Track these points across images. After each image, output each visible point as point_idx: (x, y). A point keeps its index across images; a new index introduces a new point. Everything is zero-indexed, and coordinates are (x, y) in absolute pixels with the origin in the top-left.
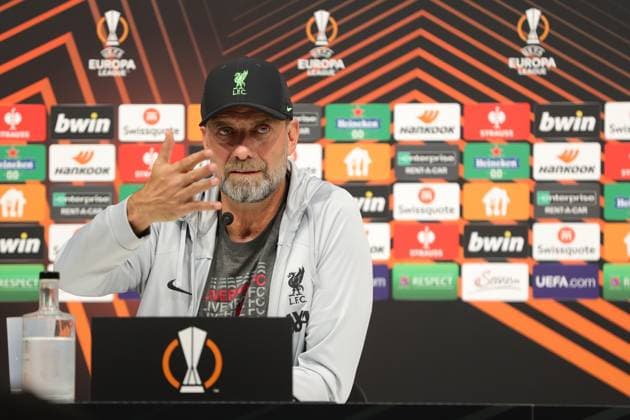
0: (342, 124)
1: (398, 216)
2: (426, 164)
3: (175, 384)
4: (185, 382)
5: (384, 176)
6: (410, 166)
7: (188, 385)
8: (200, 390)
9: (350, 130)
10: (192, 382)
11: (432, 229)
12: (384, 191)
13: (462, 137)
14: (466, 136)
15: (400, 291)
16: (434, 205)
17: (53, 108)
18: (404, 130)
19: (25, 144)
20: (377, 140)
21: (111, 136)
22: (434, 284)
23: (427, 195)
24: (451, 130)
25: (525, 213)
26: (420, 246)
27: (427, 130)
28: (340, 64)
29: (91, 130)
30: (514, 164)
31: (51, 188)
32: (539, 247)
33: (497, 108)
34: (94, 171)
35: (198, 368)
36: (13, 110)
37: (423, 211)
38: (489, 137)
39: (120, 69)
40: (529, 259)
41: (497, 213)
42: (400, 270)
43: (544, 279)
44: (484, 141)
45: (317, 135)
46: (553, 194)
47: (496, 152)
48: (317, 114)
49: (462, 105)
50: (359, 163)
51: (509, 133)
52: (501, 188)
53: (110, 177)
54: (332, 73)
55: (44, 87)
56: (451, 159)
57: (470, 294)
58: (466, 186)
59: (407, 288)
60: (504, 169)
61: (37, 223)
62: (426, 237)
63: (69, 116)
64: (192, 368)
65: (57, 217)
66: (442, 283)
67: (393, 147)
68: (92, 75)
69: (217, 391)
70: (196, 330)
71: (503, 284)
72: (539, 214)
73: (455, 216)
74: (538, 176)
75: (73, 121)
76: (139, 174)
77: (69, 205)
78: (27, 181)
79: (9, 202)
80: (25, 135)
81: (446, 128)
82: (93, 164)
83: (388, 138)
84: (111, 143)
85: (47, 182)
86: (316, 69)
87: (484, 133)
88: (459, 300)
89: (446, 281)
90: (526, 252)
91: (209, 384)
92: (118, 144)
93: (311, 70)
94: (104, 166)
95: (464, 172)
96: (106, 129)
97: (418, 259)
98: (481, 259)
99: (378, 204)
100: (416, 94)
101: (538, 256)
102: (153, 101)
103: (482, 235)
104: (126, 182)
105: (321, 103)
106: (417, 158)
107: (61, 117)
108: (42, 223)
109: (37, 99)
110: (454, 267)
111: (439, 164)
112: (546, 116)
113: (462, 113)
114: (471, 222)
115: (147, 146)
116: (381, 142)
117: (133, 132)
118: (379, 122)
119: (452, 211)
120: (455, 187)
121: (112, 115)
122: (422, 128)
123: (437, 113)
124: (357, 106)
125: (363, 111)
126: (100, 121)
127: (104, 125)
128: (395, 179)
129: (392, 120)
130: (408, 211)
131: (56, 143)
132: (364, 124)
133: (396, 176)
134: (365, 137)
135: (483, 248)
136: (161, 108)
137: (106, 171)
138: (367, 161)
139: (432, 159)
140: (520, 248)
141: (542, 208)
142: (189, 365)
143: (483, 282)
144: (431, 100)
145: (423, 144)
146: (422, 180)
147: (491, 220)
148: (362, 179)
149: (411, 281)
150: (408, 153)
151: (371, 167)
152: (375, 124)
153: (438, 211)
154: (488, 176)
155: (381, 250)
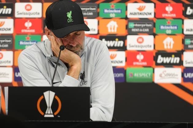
0: (106, 11)
1: (128, 48)
2: (140, 28)
3: (42, 114)
4: (46, 113)
5: (123, 32)
6: (134, 28)
7: (47, 114)
8: (52, 116)
9: (110, 13)
10: (49, 113)
11: (142, 54)
12: (123, 38)
13: (155, 17)
14: (157, 17)
15: (129, 79)
16: (143, 44)
18: (131, 14)
20: (120, 17)
21: (12, 15)
22: (143, 76)
23: (140, 40)
24: (150, 14)
25: (180, 47)
26: (137, 61)
27: (141, 14)
29: (4, 13)
30: (176, 28)
32: (186, 61)
33: (169, 5)
34: (5, 29)
35: (51, 107)
37: (139, 46)
38: (166, 17)
40: (182, 66)
41: (169, 47)
42: (129, 70)
43: (187, 74)
44: (164, 18)
45: (96, 15)
46: (191, 40)
47: (169, 23)
48: (96, 7)
49: (155, 4)
50: (113, 27)
51: (174, 15)
52: (171, 37)
53: (11, 32)
56: (150, 25)
57: (157, 80)
58: (156, 37)
59: (132, 77)
60: (172, 30)
62: (140, 57)
64: (49, 107)
66: (146, 75)
67: (127, 21)
69: (59, 116)
70: (51, 92)
71: (171, 76)
72: (186, 48)
73: (152, 49)
74: (186, 33)
76: (23, 31)
81: (148, 13)
82: (4, 26)
83: (124, 17)
84: (12, 18)
87: (164, 15)
88: (153, 83)
89: (148, 75)
90: (181, 63)
91: (56, 114)
92: (15, 18)
94: (8, 28)
95: (156, 31)
96: (10, 13)
97: (136, 66)
98: (162, 66)
99: (120, 44)
101: (185, 65)
102: (29, 2)
103: (163, 56)
104: (18, 34)
105: (97, 3)
106: (136, 25)
110: (151, 69)
111: (146, 27)
112: (189, 8)
113: (155, 7)
114: (159, 51)
115: (26, 19)
116: (122, 18)
117: (21, 14)
118: (121, 10)
119: (150, 46)
120: (152, 37)
121: (12, 7)
122: (139, 13)
123: (145, 7)
124: (112, 4)
125: (114, 6)
126: (8, 9)
127: (9, 11)
128: (127, 33)
129: (127, 10)
130: (133, 46)
132: (115, 11)
133: (128, 32)
134: (115, 16)
135: (163, 62)
136: (32, 4)
137: (10, 29)
138: (116, 26)
139: (142, 25)
140: (178, 62)
141: (187, 46)
142: (48, 106)
143: (163, 75)
144: (142, 2)
145: (139, 19)
146: (138, 34)
147: (166, 50)
148: (114, 33)
149: (134, 75)
150: (133, 23)
151: (118, 29)
152: (119, 11)
153: (145, 46)
154: (166, 32)
155: (121, 62)
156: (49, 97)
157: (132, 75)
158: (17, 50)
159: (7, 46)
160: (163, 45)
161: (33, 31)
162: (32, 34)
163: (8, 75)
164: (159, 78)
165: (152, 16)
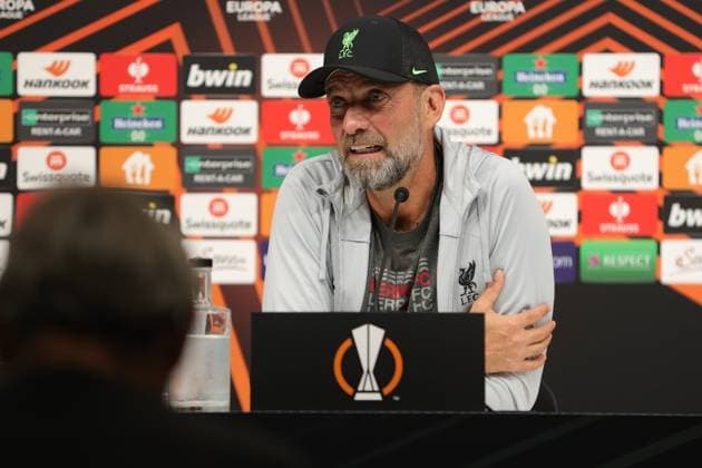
0: (521, 77)
1: (586, 184)
2: (619, 125)
3: (348, 390)
4: (360, 388)
5: (571, 138)
6: (601, 127)
7: (364, 391)
8: (378, 397)
9: (531, 84)
10: (368, 388)
11: (625, 200)
12: (571, 156)
13: (662, 92)
14: (666, 92)
15: (589, 272)
16: (628, 172)
17: (185, 58)
18: (594, 85)
19: (152, 101)
20: (562, 96)
21: (252, 91)
22: (629, 264)
23: (620, 161)
24: (649, 84)
26: (612, 219)
27: (621, 84)
28: (520, 7)
29: (229, 83)
31: (183, 151)
34: (234, 132)
35: (375, 372)
36: (139, 60)
38: (694, 93)
39: (263, 13)
42: (589, 248)
44: (688, 97)
45: (493, 90)
48: (493, 65)
49: (662, 56)
50: (541, 123)
53: (252, 138)
54: (510, 17)
55: (174, 33)
56: (649, 118)
57: (670, 275)
58: (666, 150)
59: (598, 268)
61: (167, 192)
62: (620, 209)
63: (203, 68)
64: (368, 372)
65: (190, 185)
66: (638, 261)
67: (582, 104)
68: (231, 19)
69: (397, 398)
70: (373, 328)
73: (653, 185)
75: (209, 73)
76: (285, 135)
77: (204, 171)
78: (155, 142)
79: (134, 167)
80: (153, 89)
81: (643, 83)
82: (232, 123)
83: (574, 93)
84: (253, 99)
85: (178, 145)
86: (493, 13)
87: (687, 88)
88: (658, 283)
89: (642, 261)
91: (388, 389)
92: (261, 100)
93: (486, 14)
94: (244, 126)
95: (664, 133)
96: (247, 83)
97: (609, 234)
98: (684, 235)
99: (563, 172)
100: (608, 42)
102: (299, 49)
103: (684, 206)
104: (270, 145)
105: (497, 53)
106: (609, 117)
107: (195, 69)
108: (172, 192)
109: (166, 47)
110: (651, 244)
111: (635, 124)
113: (662, 65)
114: (674, 192)
115: (295, 102)
116: (567, 98)
117: (278, 86)
118: (565, 75)
119: (649, 179)
120: (654, 151)
121: (254, 65)
122: (615, 83)
123: (633, 64)
124: (540, 56)
125: (546, 62)
126: (240, 73)
127: (245, 78)
128: (582, 142)
129: (580, 73)
130: (599, 179)
131: (189, 98)
132: (549, 78)
133: (585, 138)
134: (549, 92)
135: (685, 223)
136: (311, 58)
137: (247, 131)
138: (551, 120)
139: (627, 118)
142: (365, 369)
143: (686, 262)
144: (625, 49)
145: (616, 101)
146: (615, 142)
147: (695, 189)
148: (545, 141)
149: (602, 260)
150: (599, 111)
151: (555, 128)
152: (560, 78)
153: (634, 179)
154: (692, 138)
155: (566, 224)
156: (368, 341)
157: (596, 261)
158: (269, 192)
159: (238, 178)
160: (686, 174)
161: (314, 135)
162: (311, 144)
163: (243, 261)
164: (675, 269)
165: (653, 92)
